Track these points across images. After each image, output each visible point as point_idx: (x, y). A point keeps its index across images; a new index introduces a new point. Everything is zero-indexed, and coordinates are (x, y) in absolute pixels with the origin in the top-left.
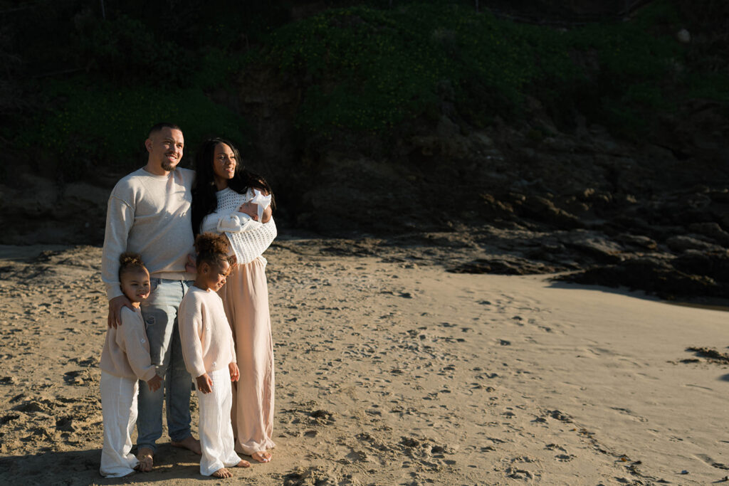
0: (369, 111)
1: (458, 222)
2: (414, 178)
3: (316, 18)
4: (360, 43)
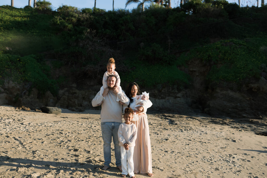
0: (233, 74)
1: (264, 116)
3: (217, 43)
4: (232, 51)
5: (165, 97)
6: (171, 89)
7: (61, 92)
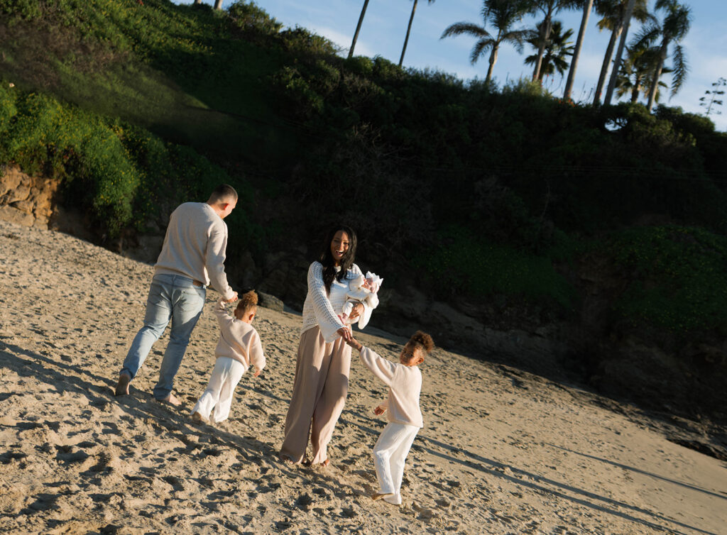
0: (673, 314)
1: (706, 417)
2: (690, 375)
3: (658, 229)
4: (686, 258)
5: (508, 328)
6: (525, 313)
7: (272, 258)
